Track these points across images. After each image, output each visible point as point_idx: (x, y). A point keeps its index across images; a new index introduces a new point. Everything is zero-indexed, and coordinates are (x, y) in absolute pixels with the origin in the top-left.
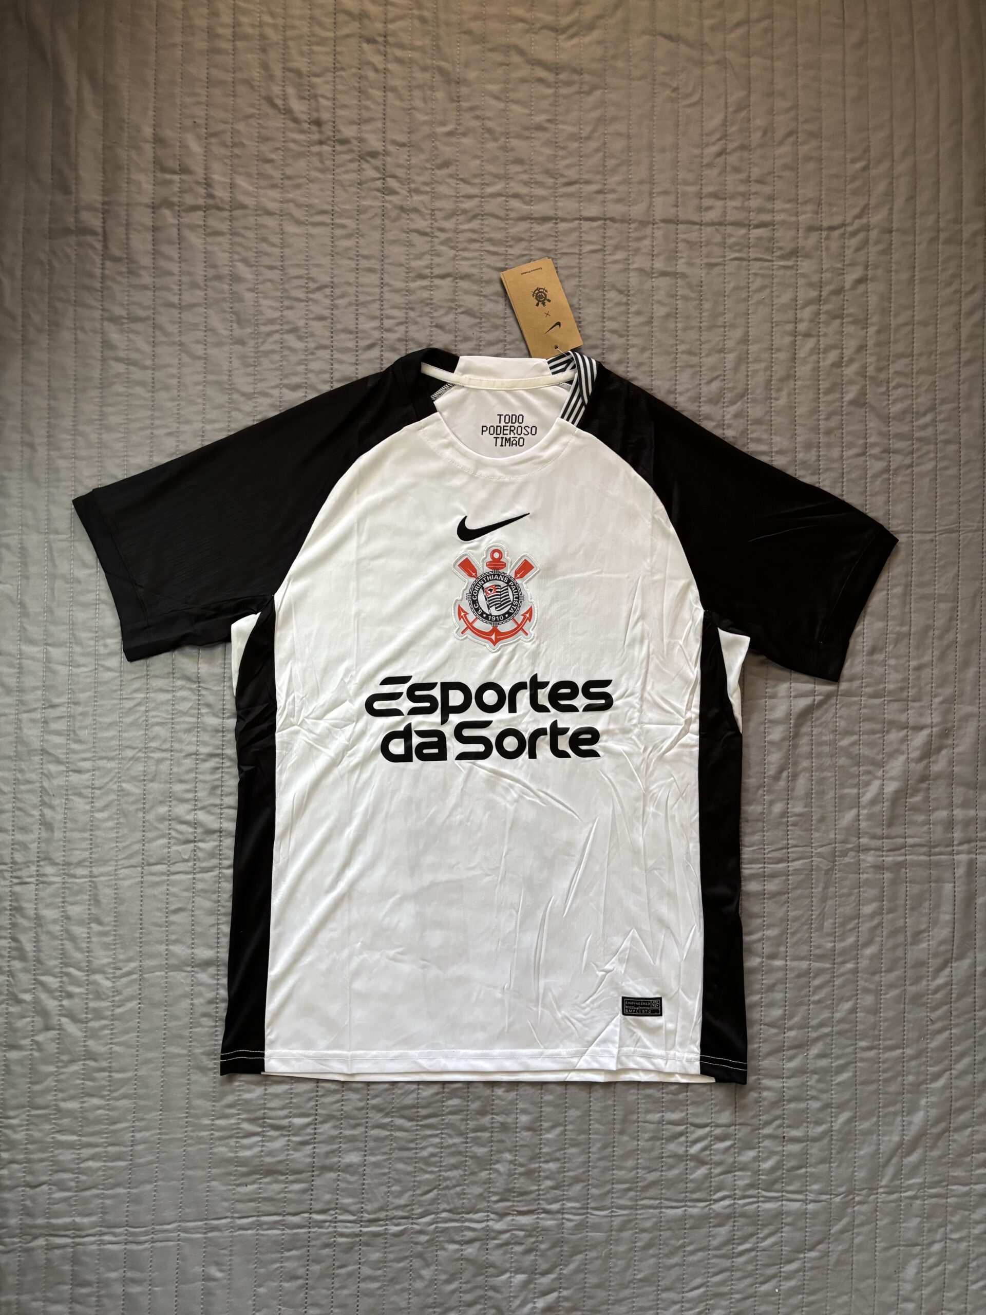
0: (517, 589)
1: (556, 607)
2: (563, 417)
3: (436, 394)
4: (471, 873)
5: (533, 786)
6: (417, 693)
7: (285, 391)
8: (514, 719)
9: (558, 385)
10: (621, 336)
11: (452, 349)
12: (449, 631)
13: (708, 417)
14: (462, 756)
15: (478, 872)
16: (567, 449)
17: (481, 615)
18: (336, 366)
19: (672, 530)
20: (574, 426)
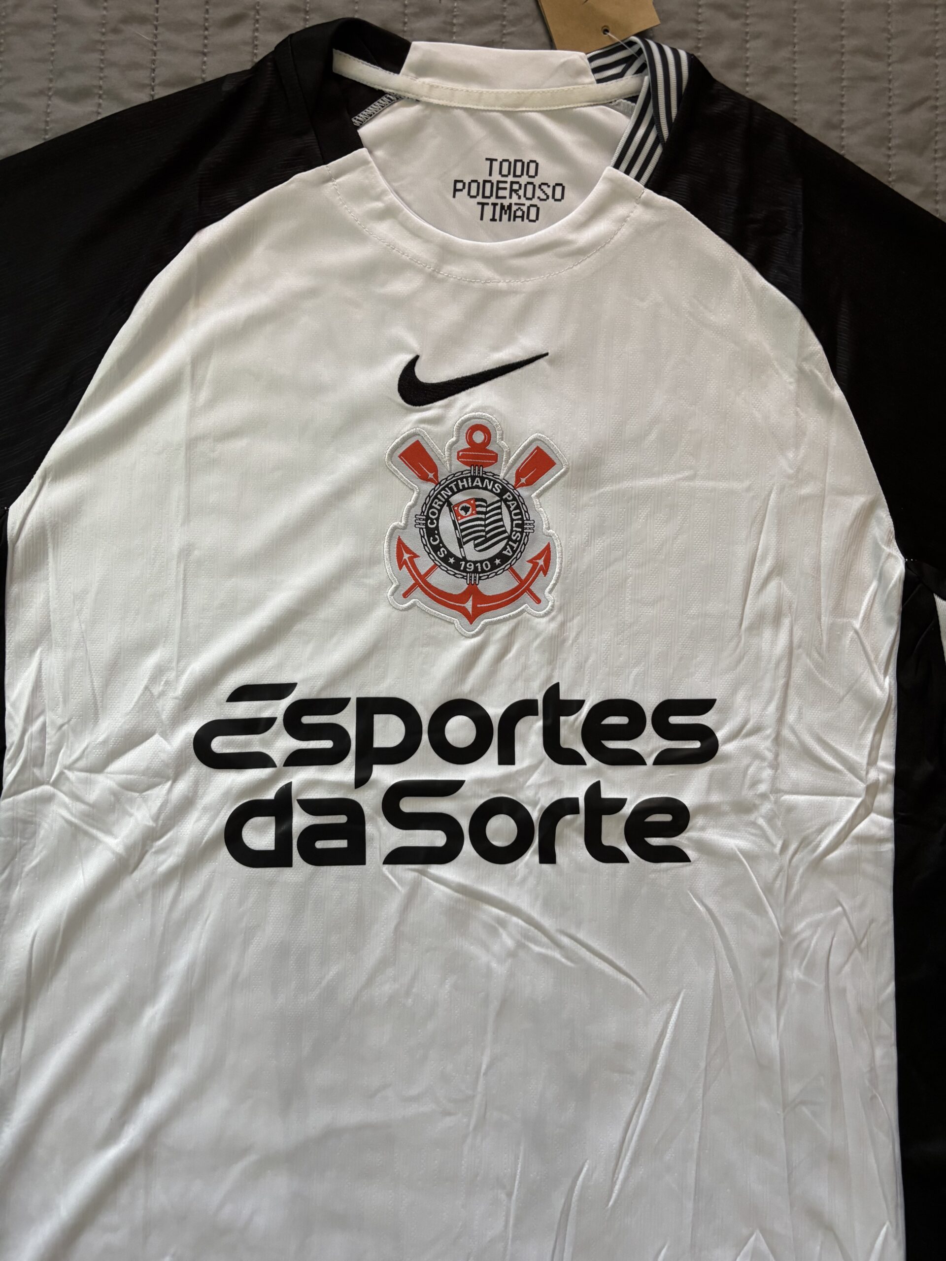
0: (520, 508)
1: (599, 545)
2: (617, 166)
3: (362, 116)
4: (412, 1110)
5: (547, 922)
6: (307, 720)
7: (56, 101)
8: (507, 778)
9: (608, 103)
10: (734, 16)
11: (396, 28)
12: (379, 589)
13: (907, 177)
14: (398, 857)
15: (427, 1107)
16: (626, 231)
17: (445, 560)
18: (162, 56)
19: (838, 394)
20: (640, 185)
